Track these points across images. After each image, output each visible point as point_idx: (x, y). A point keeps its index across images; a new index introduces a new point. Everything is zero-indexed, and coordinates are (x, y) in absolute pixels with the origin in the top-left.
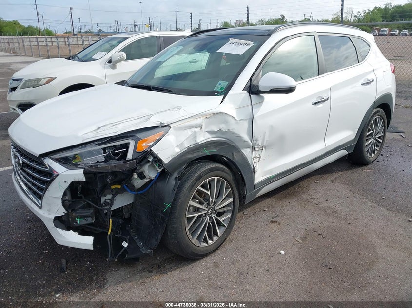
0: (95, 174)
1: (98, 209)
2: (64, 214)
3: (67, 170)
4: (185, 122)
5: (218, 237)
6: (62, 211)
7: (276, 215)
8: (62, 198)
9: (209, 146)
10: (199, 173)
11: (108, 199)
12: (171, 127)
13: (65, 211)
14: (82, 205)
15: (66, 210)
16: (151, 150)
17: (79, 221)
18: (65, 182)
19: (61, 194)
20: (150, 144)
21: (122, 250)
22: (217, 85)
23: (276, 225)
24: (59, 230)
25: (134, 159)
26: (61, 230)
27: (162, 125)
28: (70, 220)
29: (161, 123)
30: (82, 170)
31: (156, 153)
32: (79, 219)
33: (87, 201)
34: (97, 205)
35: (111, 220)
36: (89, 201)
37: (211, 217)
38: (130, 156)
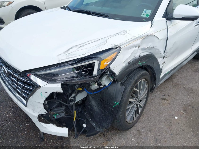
0: (67, 85)
1: (67, 106)
2: (45, 113)
3: (47, 83)
4: (130, 43)
5: (139, 114)
6: (44, 112)
7: (163, 94)
8: (44, 104)
9: (142, 59)
10: (136, 79)
11: (72, 97)
12: (121, 48)
13: (46, 112)
14: (57, 104)
15: (47, 110)
16: (109, 67)
17: (56, 116)
18: (46, 93)
19: (43, 101)
20: (109, 63)
21: (83, 130)
22: (143, 13)
23: (165, 101)
24: (43, 124)
25: (98, 75)
26: (44, 123)
27: (116, 47)
28: (50, 116)
29: (116, 45)
30: (60, 84)
31: (113, 69)
32: (55, 115)
33: (60, 101)
34: (67, 103)
35: (75, 111)
36: (61, 100)
37: (137, 105)
38: (95, 73)
